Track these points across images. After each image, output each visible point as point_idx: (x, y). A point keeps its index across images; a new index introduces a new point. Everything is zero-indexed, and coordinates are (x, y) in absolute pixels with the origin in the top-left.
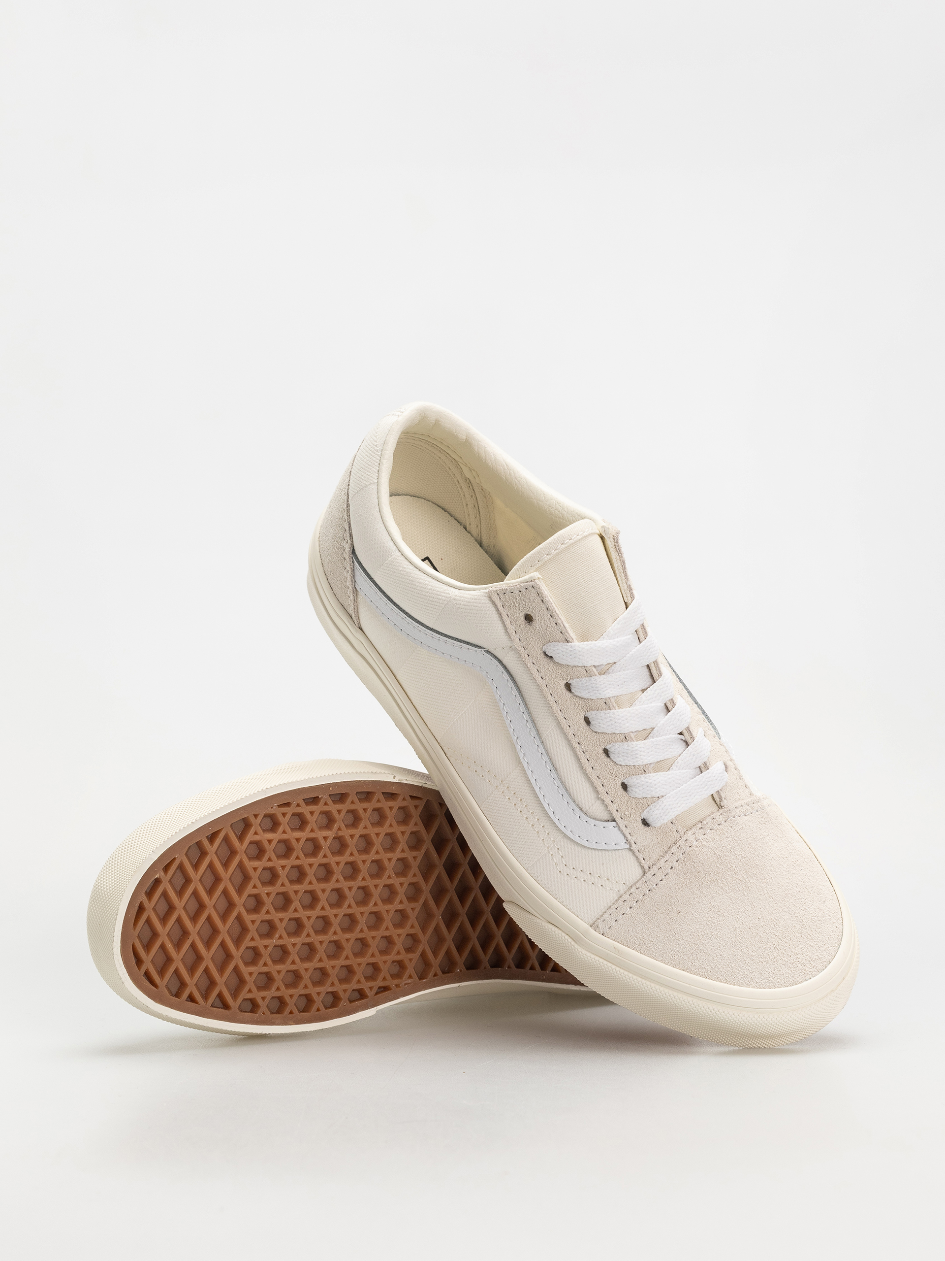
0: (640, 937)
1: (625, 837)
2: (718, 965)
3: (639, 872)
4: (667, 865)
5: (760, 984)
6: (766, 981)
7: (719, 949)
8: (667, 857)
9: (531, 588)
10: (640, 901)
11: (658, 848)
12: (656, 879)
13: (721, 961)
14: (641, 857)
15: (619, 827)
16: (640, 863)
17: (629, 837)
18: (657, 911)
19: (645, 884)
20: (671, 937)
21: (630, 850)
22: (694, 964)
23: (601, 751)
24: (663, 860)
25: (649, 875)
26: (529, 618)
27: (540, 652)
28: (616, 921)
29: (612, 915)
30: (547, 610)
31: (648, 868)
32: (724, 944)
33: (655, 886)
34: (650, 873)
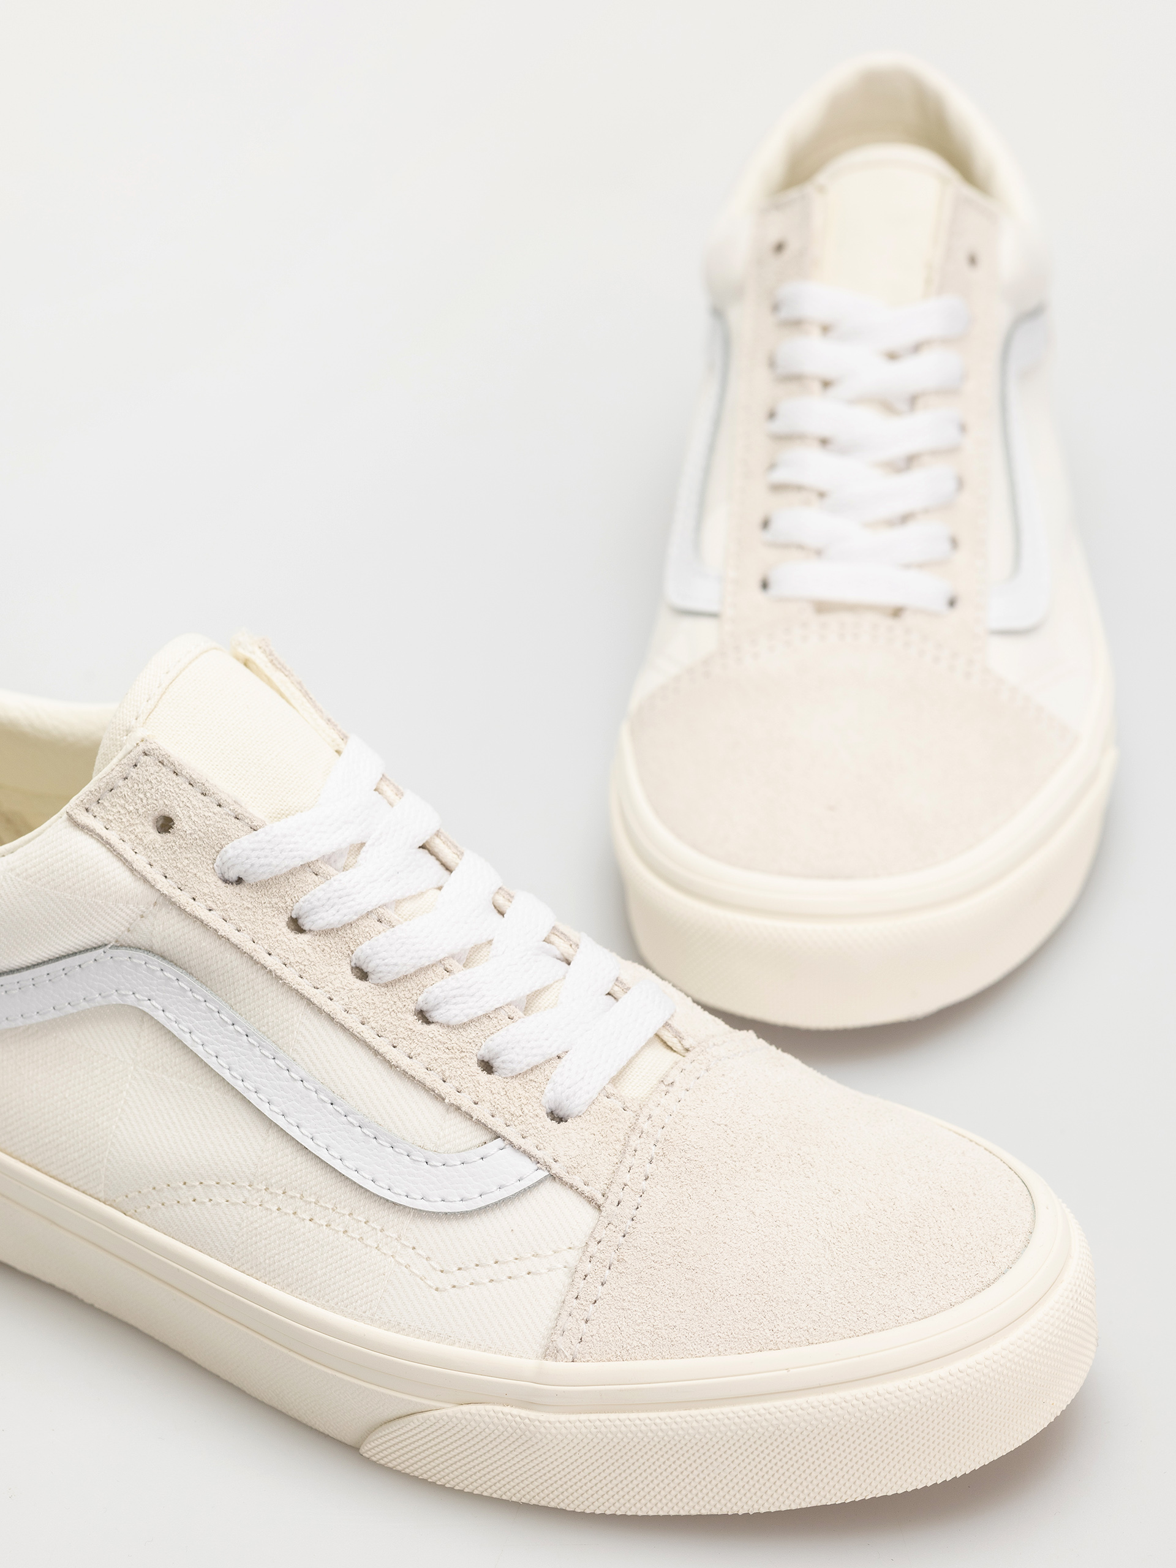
0: (649, 1328)
1: (530, 1156)
2: (823, 1312)
3: (589, 1212)
4: (636, 1176)
5: (919, 1311)
6: (930, 1301)
7: (808, 1283)
8: (629, 1160)
9: (144, 758)
10: (615, 1262)
11: (603, 1152)
12: (627, 1210)
13: (824, 1302)
14: (577, 1181)
15: (511, 1144)
16: (582, 1194)
17: (539, 1154)
18: (657, 1266)
19: (611, 1226)
20: (706, 1301)
21: (553, 1177)
22: (775, 1330)
23: (412, 1018)
24: (624, 1169)
25: (609, 1207)
26: (165, 824)
27: (214, 880)
28: (587, 1322)
29: (574, 1313)
30: (190, 786)
31: (600, 1196)
32: (815, 1272)
33: (630, 1223)
34: (609, 1201)
